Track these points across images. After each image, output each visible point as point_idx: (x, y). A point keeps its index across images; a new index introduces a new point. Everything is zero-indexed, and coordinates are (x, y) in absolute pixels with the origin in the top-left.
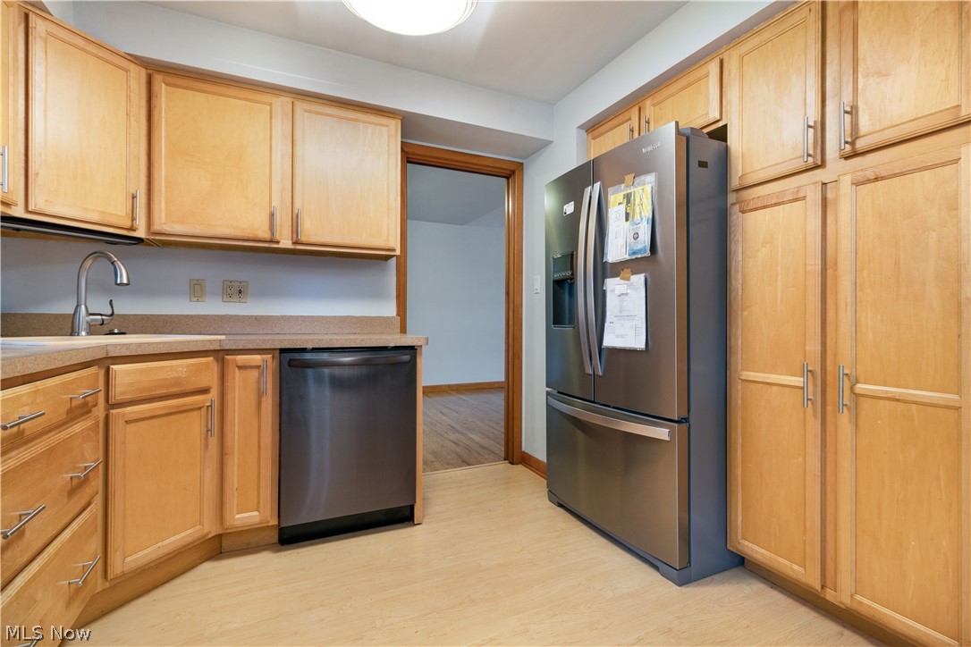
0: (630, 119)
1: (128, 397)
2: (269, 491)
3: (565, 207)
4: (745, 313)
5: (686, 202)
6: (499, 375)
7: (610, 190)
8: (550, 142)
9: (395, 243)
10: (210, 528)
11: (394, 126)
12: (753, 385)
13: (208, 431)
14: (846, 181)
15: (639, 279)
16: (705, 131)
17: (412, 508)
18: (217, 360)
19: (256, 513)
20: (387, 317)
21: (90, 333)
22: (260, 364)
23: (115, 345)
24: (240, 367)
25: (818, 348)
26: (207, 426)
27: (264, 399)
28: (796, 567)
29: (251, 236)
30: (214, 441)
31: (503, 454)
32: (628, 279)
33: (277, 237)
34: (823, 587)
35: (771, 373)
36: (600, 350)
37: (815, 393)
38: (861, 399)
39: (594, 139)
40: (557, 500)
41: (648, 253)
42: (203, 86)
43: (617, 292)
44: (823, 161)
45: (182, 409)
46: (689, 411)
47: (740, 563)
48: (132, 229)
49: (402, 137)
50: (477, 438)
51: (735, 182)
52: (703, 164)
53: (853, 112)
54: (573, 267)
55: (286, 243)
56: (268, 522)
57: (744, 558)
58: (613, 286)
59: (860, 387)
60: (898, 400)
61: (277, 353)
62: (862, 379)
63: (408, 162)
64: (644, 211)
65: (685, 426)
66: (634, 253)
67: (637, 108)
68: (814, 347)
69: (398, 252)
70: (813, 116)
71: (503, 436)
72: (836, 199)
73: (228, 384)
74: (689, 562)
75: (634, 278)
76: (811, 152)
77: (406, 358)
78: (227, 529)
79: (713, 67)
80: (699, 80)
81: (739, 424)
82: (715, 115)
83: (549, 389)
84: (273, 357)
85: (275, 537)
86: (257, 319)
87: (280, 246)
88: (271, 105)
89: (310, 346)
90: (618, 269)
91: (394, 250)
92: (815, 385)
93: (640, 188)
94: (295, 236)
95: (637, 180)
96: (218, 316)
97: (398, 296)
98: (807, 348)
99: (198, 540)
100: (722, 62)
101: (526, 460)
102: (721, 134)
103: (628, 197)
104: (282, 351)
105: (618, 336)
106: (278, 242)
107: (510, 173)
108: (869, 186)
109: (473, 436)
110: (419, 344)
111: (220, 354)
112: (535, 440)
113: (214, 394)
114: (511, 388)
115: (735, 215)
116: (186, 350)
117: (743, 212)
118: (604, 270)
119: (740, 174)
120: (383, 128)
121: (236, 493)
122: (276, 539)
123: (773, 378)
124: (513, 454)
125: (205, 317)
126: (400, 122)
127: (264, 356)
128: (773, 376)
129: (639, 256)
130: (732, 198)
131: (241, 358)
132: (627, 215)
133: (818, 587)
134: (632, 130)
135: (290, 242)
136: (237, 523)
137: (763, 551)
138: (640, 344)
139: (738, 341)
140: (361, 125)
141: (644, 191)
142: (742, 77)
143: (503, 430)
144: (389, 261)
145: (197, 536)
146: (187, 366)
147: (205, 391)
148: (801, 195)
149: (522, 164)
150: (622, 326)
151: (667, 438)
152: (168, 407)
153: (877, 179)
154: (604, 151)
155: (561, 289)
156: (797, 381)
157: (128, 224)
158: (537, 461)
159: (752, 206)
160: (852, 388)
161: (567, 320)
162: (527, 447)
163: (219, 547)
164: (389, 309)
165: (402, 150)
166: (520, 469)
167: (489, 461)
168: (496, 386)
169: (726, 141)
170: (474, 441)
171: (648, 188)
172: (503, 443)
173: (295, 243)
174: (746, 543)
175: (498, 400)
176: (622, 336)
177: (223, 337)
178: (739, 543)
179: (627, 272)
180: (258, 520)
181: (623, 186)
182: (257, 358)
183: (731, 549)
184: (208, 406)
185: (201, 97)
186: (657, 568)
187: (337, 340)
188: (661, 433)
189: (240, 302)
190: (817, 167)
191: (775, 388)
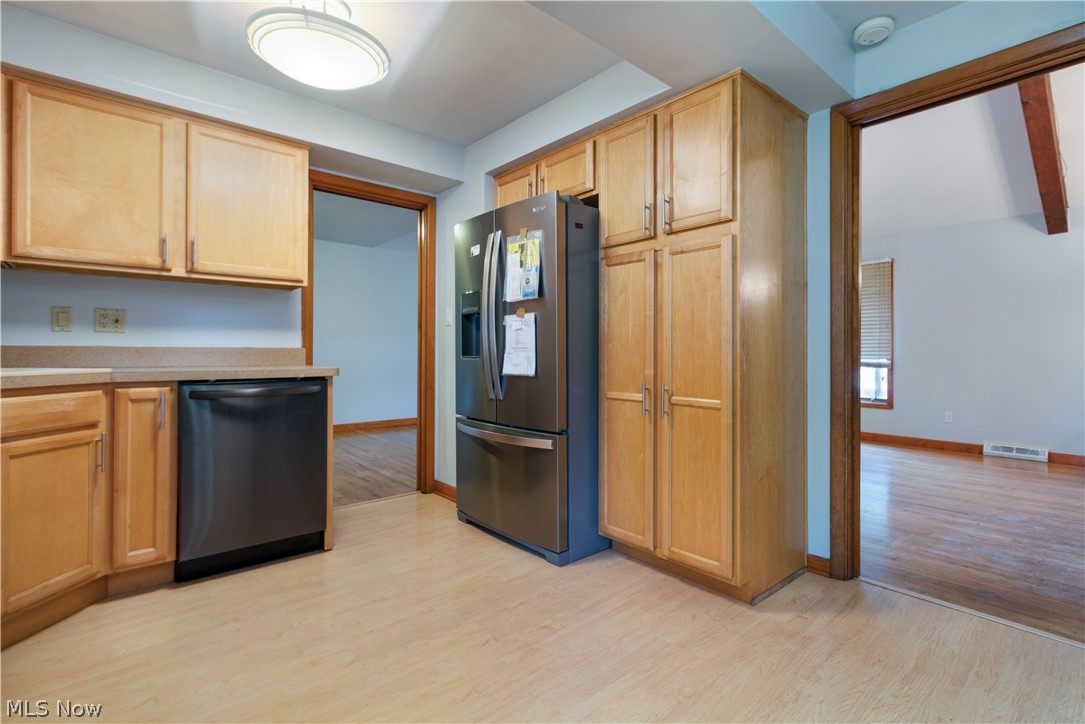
0: (529, 174)
1: (12, 431)
2: (166, 526)
3: (472, 249)
4: (610, 346)
5: (566, 255)
6: (411, 412)
7: (509, 239)
8: (462, 183)
9: (302, 274)
10: (99, 568)
11: (302, 157)
12: (615, 402)
13: (96, 467)
14: (667, 251)
15: (530, 317)
16: (580, 197)
17: (322, 534)
18: (106, 393)
19: (152, 549)
20: (292, 349)
22: (156, 397)
24: (133, 401)
25: (652, 372)
26: (96, 462)
27: (161, 433)
28: (639, 537)
29: (138, 263)
30: (102, 477)
31: (415, 486)
32: (522, 317)
33: (168, 264)
34: (655, 548)
35: (625, 392)
36: (501, 377)
37: (650, 406)
38: (675, 407)
39: (500, 186)
40: (465, 517)
41: (536, 296)
43: (514, 328)
44: (655, 234)
45: (69, 444)
46: (567, 425)
47: (608, 545)
49: (310, 164)
50: (388, 474)
51: (603, 242)
52: (579, 226)
53: (670, 201)
54: (479, 303)
55: (179, 271)
56: (165, 558)
57: (611, 541)
58: (511, 321)
59: (675, 398)
60: (692, 406)
61: (175, 387)
62: (675, 393)
63: (315, 189)
64: (533, 261)
65: (564, 437)
66: (526, 295)
67: (534, 167)
68: (650, 372)
69: (305, 284)
70: (651, 200)
71: (415, 470)
72: (662, 263)
73: (120, 418)
74: (568, 546)
75: (527, 316)
76: (647, 226)
77: (316, 388)
78: (118, 568)
79: (589, 146)
80: (579, 154)
81: (606, 433)
82: (590, 185)
83: (459, 416)
84: (172, 390)
85: (170, 573)
86: (138, 351)
87: (172, 274)
88: (161, 125)
89: (212, 378)
90: (513, 308)
91: (301, 281)
92: (650, 399)
93: (531, 241)
94: (189, 264)
95: (529, 234)
96: (88, 348)
97: (304, 327)
98: (646, 372)
99: (85, 580)
100: (595, 142)
101: (438, 488)
102: (593, 201)
103: (522, 247)
104: (181, 383)
105: (514, 365)
106: (169, 270)
107: (423, 206)
108: (679, 256)
109: (383, 472)
110: (330, 375)
111: (111, 388)
112: (446, 469)
113: (102, 429)
114: (424, 424)
115: (604, 269)
116: (74, 383)
117: (608, 266)
118: (503, 308)
119: (606, 236)
120: (289, 157)
121: (128, 530)
122: (171, 577)
123: (627, 395)
124: (426, 483)
125: (72, 349)
126: (307, 153)
127: (160, 389)
128: (627, 394)
129: (530, 298)
130: (602, 254)
131: (134, 391)
132: (521, 262)
133: (652, 549)
134: (530, 185)
135: (184, 270)
136: (129, 561)
137: (620, 530)
138: (531, 372)
139: (605, 369)
140: (265, 153)
141: (534, 243)
142: (608, 158)
143: (415, 465)
144: (294, 291)
145: (84, 575)
146: (76, 399)
147: (93, 425)
148: (642, 258)
149: (435, 198)
150: (518, 356)
151: (550, 447)
153: (682, 252)
154: (508, 203)
155: (469, 323)
156: (639, 397)
158: (449, 487)
159: (613, 262)
160: (670, 400)
161: (474, 351)
162: (438, 476)
163: (104, 589)
164: (294, 341)
165: (310, 179)
166: (432, 498)
167: (399, 492)
168: (410, 422)
169: (597, 207)
170: (385, 476)
171: (537, 241)
172: (415, 475)
173: (188, 272)
174: (611, 527)
175: (411, 437)
176: (518, 365)
178: (606, 528)
179: (521, 310)
180: (153, 556)
181: (518, 237)
182: (153, 391)
183: (600, 533)
184: (97, 442)
185: (75, 110)
186: (543, 556)
187: (243, 372)
188: (546, 444)
189: (116, 332)
190: (652, 238)
191: (628, 403)
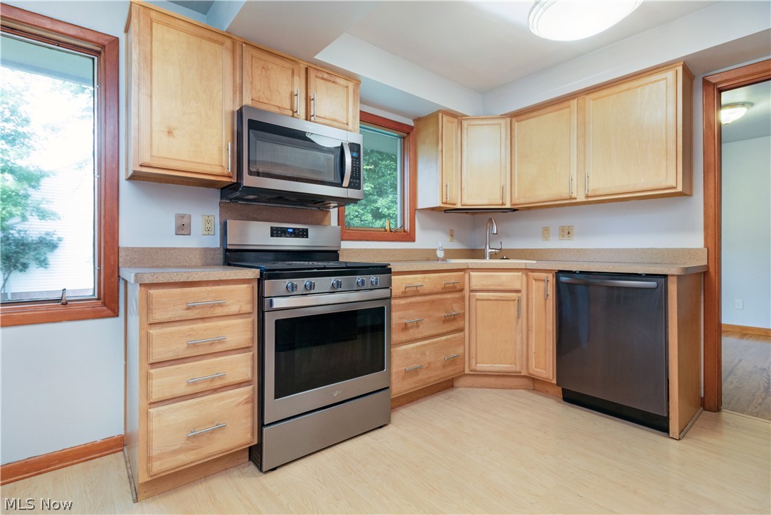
1: (477, 288)
10: (521, 369)
18: (525, 274)
19: (544, 371)
20: (694, 249)
21: (490, 258)
22: (545, 279)
23: (471, 263)
24: (535, 280)
27: (547, 301)
33: (574, 194)
42: (534, 114)
48: (503, 204)
55: (581, 198)
56: (550, 379)
61: (555, 273)
63: (722, 91)
69: (680, 189)
73: (530, 289)
77: (651, 284)
78: (531, 374)
84: (553, 275)
87: (577, 200)
91: (677, 188)
96: (555, 249)
97: (706, 229)
104: (558, 272)
106: (576, 198)
110: (671, 273)
111: (527, 272)
113: (523, 294)
121: (534, 355)
122: (561, 395)
125: (549, 250)
127: (548, 274)
131: (536, 274)
135: (584, 197)
136: (536, 373)
145: (513, 369)
147: (518, 291)
152: (497, 296)
157: (500, 202)
163: (532, 385)
173: (586, 197)
177: (535, 262)
180: (546, 376)
189: (569, 240)
